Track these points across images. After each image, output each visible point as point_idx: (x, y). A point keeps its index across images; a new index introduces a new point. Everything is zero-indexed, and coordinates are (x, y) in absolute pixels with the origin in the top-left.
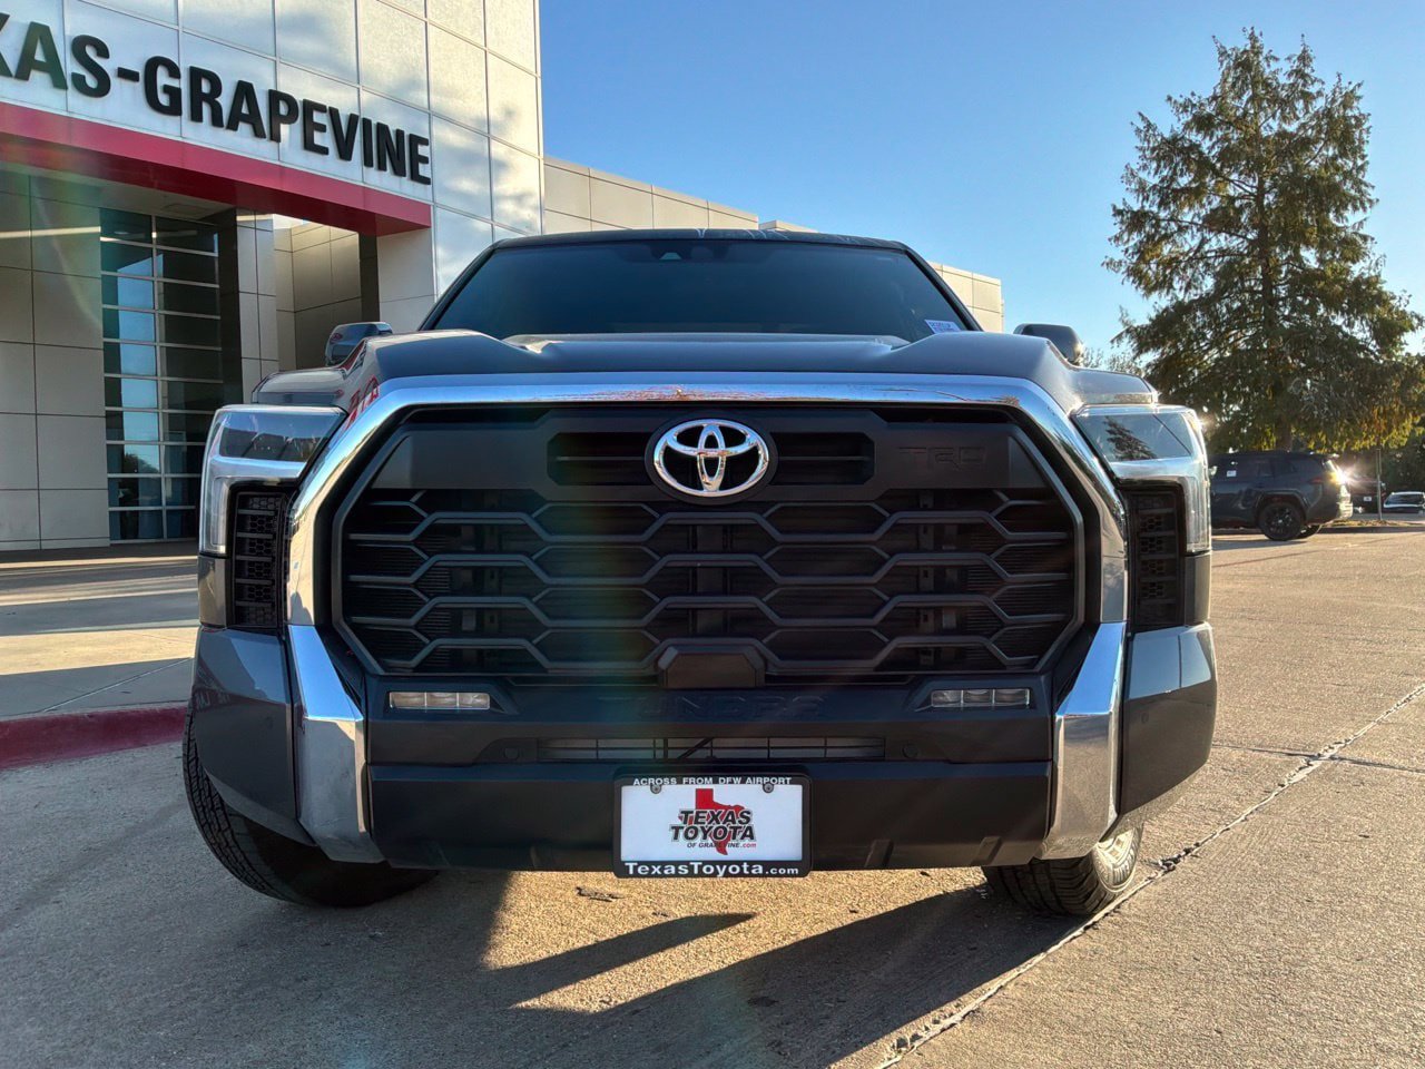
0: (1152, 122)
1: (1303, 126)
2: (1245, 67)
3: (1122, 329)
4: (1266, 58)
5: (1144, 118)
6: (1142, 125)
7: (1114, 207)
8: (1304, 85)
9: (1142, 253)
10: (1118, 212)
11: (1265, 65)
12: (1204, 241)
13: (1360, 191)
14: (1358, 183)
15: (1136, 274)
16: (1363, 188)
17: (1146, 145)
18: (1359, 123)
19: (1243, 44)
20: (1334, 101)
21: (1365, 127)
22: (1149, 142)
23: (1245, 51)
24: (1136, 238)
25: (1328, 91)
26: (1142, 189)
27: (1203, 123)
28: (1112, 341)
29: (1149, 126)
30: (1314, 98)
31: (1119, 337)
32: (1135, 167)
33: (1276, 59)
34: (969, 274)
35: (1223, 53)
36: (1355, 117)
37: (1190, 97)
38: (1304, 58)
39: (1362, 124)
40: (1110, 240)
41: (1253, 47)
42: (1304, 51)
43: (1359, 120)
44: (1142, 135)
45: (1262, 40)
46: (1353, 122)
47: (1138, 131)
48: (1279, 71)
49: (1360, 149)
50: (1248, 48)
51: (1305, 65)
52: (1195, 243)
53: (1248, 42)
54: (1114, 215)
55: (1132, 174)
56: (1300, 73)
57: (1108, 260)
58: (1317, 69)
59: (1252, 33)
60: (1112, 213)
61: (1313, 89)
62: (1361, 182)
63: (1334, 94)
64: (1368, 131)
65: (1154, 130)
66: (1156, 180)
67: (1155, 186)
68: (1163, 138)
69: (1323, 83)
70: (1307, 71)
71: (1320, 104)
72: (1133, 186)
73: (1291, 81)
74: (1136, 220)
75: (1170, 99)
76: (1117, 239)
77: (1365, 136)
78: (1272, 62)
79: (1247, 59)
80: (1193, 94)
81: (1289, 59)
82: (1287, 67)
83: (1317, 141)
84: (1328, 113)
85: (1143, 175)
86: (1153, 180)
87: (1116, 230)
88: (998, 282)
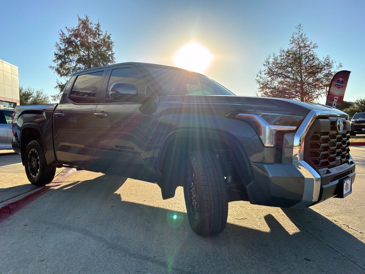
0: (64, 33)
1: (98, 41)
2: (85, 24)
3: (57, 85)
4: (90, 23)
5: (62, 31)
6: (61, 33)
7: (55, 53)
8: (98, 32)
9: (61, 66)
10: (56, 54)
11: (90, 25)
12: (76, 65)
13: (112, 59)
14: (112, 57)
15: (58, 71)
16: (113, 59)
17: (62, 38)
18: (111, 44)
19: (85, 18)
20: (105, 37)
21: (113, 44)
22: (63, 38)
23: (85, 20)
24: (60, 62)
25: (104, 34)
26: (60, 49)
27: (76, 36)
28: (55, 88)
29: (63, 34)
30: (100, 35)
31: (56, 87)
32: (58, 43)
33: (92, 24)
34: (10, 64)
35: (79, 19)
36: (111, 42)
37: (73, 28)
38: (98, 25)
39: (112, 44)
40: (53, 61)
41: (87, 19)
42: (98, 24)
43: (112, 43)
44: (61, 35)
45: (89, 18)
46: (110, 43)
47: (60, 34)
48: (93, 27)
49: (111, 49)
50: (85, 19)
51: (98, 27)
52: (74, 65)
53: (86, 18)
54: (55, 55)
55: (57, 45)
56: (97, 28)
57: (50, 66)
58: (101, 28)
59: (87, 16)
60: (54, 54)
61: (100, 33)
62: (113, 57)
63: (105, 35)
64: (113, 45)
65: (64, 35)
66: (64, 48)
67: (63, 49)
68: (67, 37)
69: (102, 32)
70: (99, 28)
71: (102, 37)
72: (58, 48)
73: (95, 30)
74: (59, 57)
75: (66, 28)
76: (54, 61)
77: (113, 47)
78: (91, 24)
79: (85, 22)
80: (74, 28)
81: (95, 24)
82: (95, 26)
83: (101, 45)
84: (104, 40)
85: (60, 46)
86: (63, 47)
87: (55, 59)
88: (17, 67)
